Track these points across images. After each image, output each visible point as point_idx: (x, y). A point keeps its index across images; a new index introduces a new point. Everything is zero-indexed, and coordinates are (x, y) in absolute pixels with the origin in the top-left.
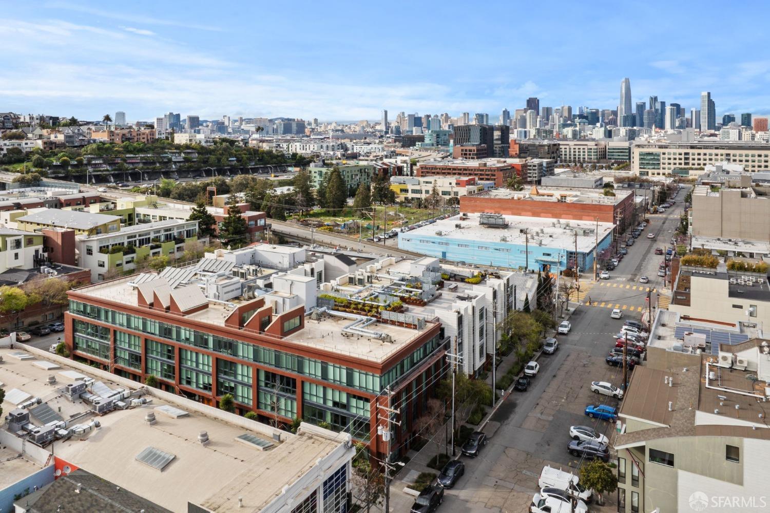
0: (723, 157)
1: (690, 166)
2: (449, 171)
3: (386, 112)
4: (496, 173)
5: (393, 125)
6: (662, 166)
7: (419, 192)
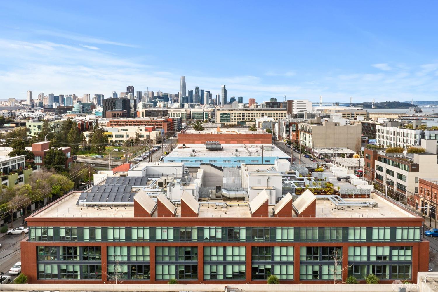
0: (260, 115)
1: (245, 120)
2: (130, 123)
3: (31, 93)
4: (162, 124)
5: (37, 102)
6: (231, 120)
7: (122, 136)
